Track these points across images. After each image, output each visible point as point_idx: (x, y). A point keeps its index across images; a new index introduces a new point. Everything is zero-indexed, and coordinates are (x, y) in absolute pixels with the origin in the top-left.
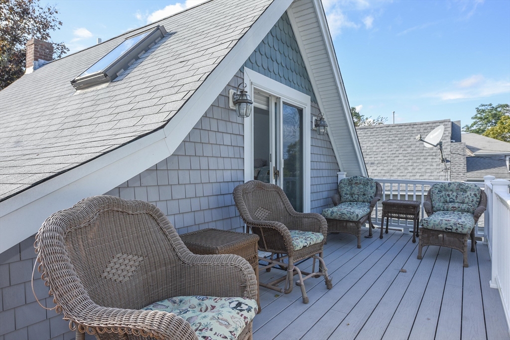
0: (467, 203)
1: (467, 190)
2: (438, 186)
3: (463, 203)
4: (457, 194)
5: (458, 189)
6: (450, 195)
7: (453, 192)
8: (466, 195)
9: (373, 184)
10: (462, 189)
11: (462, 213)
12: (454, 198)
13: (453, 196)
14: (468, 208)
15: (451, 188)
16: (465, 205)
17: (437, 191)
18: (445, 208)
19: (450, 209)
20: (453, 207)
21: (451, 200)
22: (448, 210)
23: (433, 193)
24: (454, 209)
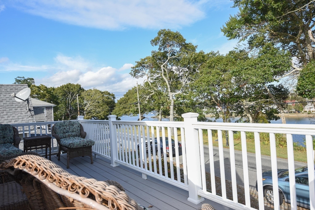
0: (75, 131)
1: (74, 124)
2: (58, 124)
3: (73, 132)
4: (69, 127)
5: (69, 125)
6: (66, 128)
7: (67, 127)
8: (74, 127)
9: (11, 129)
10: (71, 124)
11: (74, 137)
12: (68, 130)
13: (68, 129)
14: (76, 134)
15: (65, 124)
16: (74, 133)
17: (58, 127)
18: (64, 136)
19: (67, 136)
20: (68, 135)
21: (67, 131)
22: (66, 137)
23: (56, 129)
24: (69, 136)
